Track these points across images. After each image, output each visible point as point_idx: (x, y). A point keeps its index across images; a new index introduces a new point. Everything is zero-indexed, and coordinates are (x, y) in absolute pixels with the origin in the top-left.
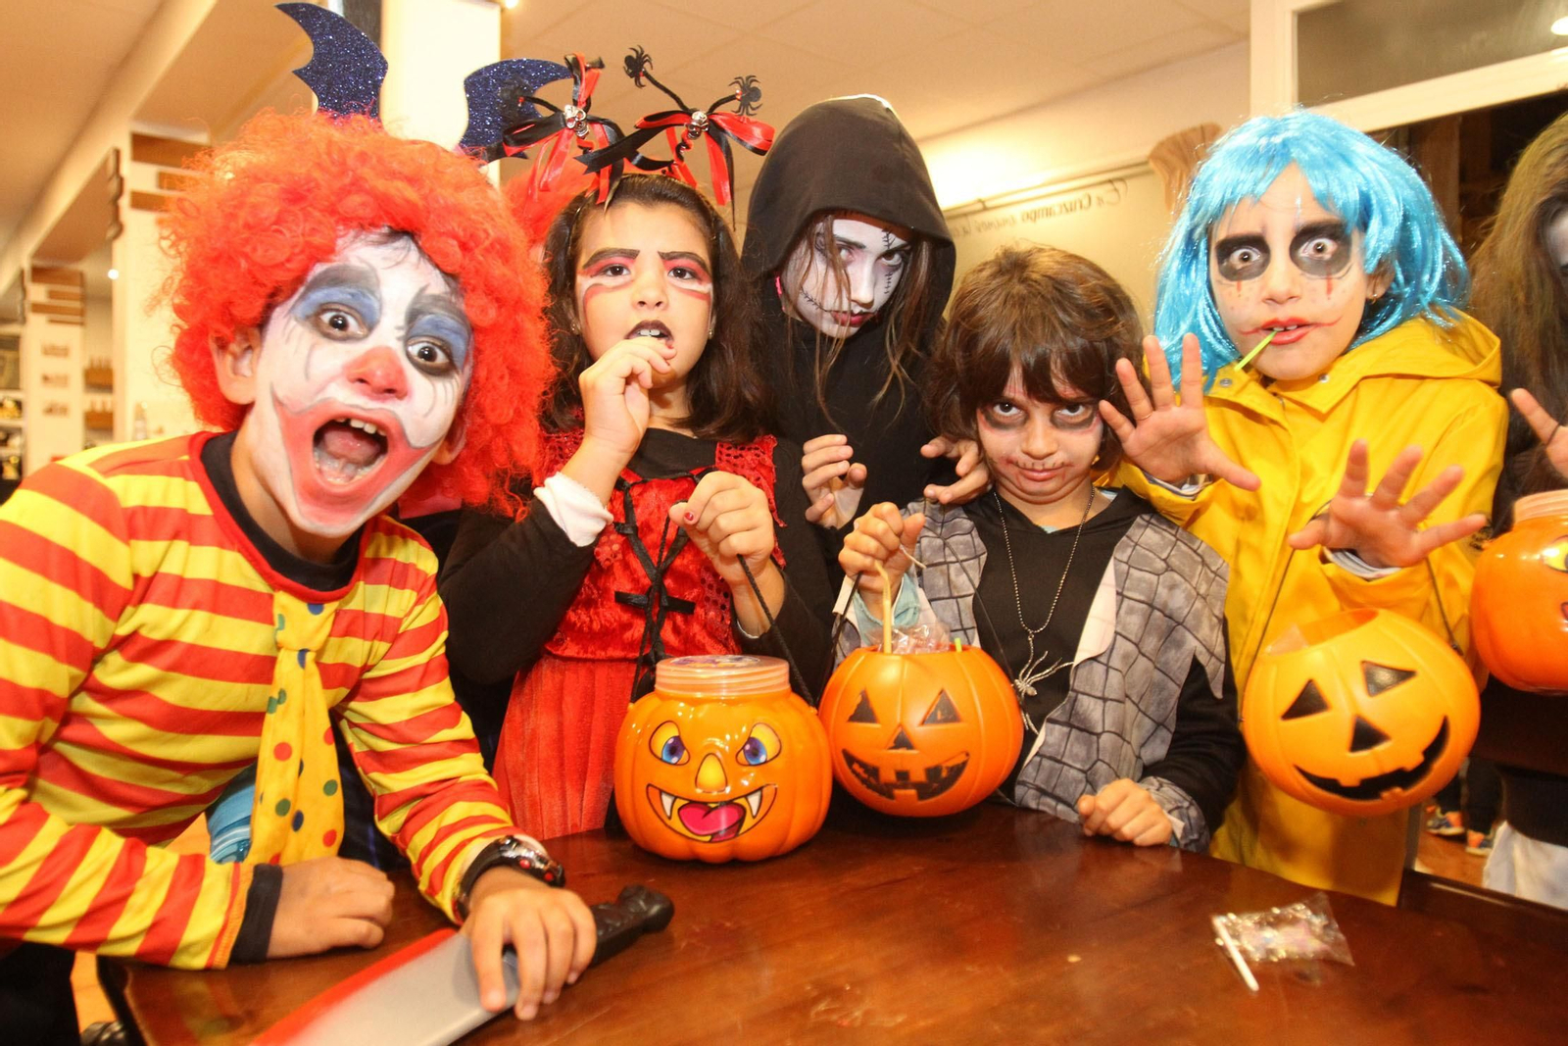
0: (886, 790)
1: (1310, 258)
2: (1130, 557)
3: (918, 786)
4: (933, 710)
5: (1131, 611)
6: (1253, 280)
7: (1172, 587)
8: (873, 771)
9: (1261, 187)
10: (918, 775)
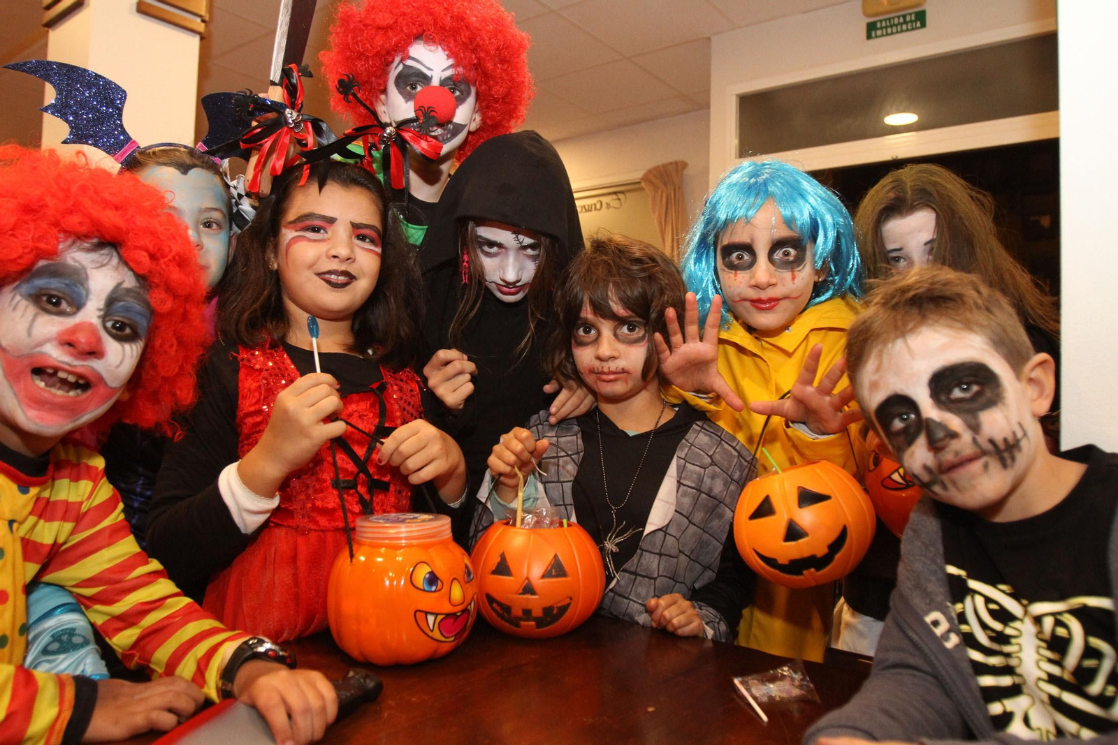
0: (515, 621)
1: (781, 260)
2: (686, 454)
3: (535, 619)
4: (549, 568)
5: (684, 494)
6: (745, 272)
7: (713, 477)
8: (506, 609)
9: (750, 213)
10: (537, 612)
